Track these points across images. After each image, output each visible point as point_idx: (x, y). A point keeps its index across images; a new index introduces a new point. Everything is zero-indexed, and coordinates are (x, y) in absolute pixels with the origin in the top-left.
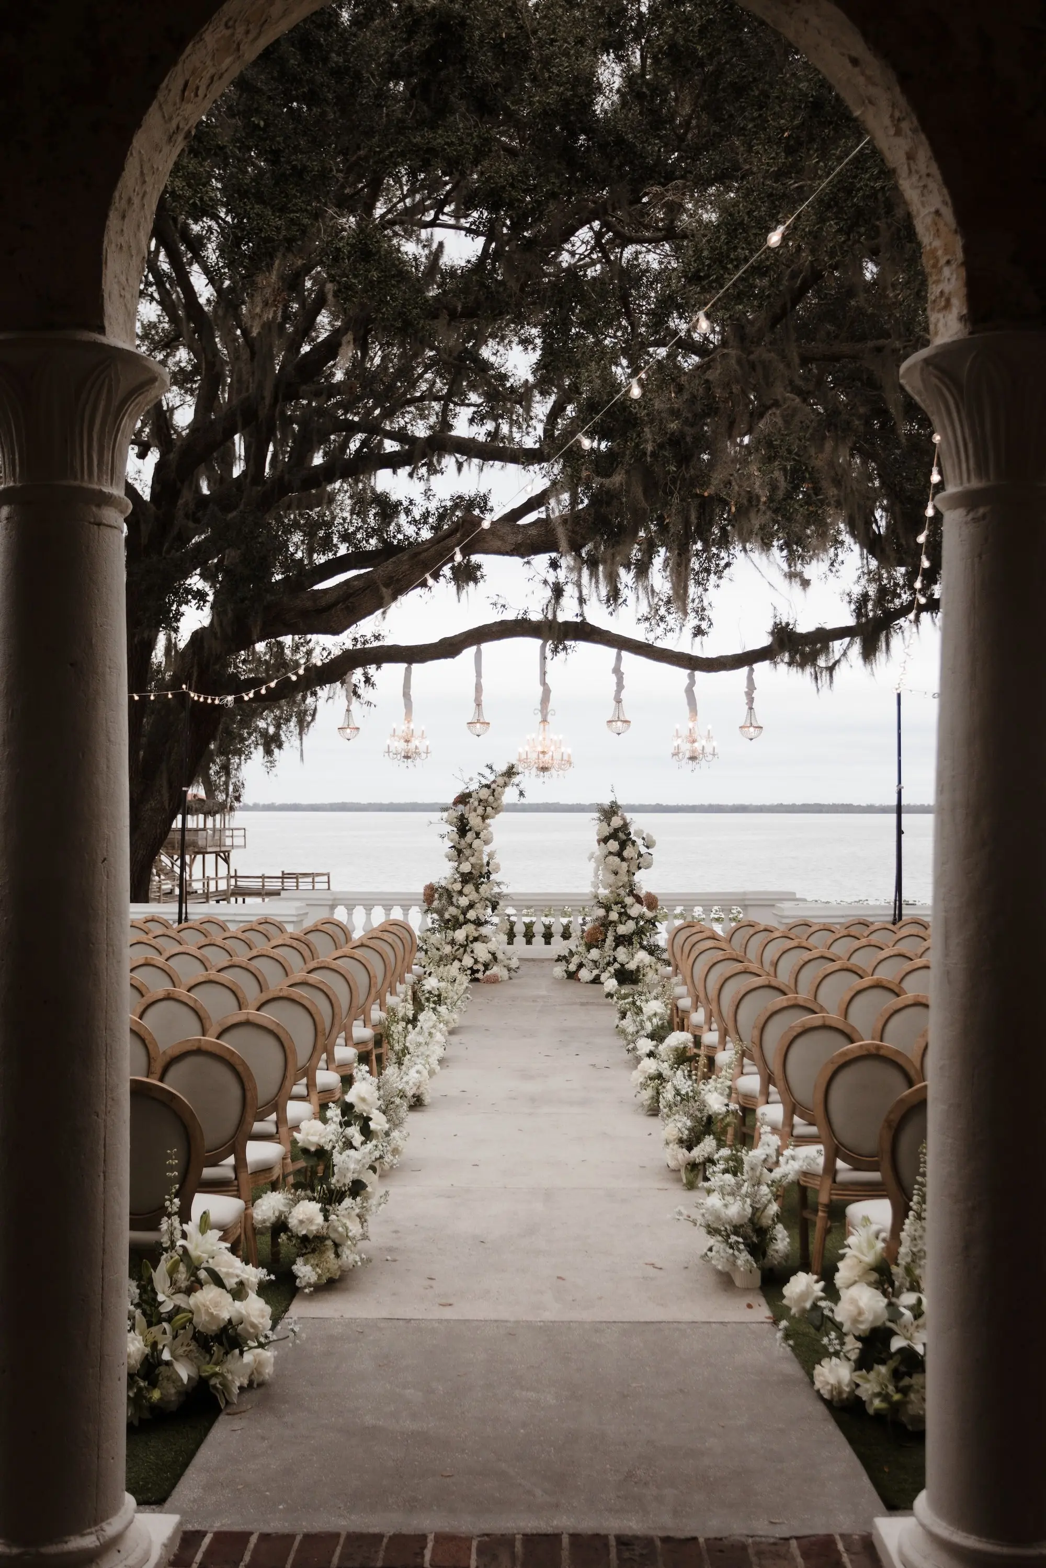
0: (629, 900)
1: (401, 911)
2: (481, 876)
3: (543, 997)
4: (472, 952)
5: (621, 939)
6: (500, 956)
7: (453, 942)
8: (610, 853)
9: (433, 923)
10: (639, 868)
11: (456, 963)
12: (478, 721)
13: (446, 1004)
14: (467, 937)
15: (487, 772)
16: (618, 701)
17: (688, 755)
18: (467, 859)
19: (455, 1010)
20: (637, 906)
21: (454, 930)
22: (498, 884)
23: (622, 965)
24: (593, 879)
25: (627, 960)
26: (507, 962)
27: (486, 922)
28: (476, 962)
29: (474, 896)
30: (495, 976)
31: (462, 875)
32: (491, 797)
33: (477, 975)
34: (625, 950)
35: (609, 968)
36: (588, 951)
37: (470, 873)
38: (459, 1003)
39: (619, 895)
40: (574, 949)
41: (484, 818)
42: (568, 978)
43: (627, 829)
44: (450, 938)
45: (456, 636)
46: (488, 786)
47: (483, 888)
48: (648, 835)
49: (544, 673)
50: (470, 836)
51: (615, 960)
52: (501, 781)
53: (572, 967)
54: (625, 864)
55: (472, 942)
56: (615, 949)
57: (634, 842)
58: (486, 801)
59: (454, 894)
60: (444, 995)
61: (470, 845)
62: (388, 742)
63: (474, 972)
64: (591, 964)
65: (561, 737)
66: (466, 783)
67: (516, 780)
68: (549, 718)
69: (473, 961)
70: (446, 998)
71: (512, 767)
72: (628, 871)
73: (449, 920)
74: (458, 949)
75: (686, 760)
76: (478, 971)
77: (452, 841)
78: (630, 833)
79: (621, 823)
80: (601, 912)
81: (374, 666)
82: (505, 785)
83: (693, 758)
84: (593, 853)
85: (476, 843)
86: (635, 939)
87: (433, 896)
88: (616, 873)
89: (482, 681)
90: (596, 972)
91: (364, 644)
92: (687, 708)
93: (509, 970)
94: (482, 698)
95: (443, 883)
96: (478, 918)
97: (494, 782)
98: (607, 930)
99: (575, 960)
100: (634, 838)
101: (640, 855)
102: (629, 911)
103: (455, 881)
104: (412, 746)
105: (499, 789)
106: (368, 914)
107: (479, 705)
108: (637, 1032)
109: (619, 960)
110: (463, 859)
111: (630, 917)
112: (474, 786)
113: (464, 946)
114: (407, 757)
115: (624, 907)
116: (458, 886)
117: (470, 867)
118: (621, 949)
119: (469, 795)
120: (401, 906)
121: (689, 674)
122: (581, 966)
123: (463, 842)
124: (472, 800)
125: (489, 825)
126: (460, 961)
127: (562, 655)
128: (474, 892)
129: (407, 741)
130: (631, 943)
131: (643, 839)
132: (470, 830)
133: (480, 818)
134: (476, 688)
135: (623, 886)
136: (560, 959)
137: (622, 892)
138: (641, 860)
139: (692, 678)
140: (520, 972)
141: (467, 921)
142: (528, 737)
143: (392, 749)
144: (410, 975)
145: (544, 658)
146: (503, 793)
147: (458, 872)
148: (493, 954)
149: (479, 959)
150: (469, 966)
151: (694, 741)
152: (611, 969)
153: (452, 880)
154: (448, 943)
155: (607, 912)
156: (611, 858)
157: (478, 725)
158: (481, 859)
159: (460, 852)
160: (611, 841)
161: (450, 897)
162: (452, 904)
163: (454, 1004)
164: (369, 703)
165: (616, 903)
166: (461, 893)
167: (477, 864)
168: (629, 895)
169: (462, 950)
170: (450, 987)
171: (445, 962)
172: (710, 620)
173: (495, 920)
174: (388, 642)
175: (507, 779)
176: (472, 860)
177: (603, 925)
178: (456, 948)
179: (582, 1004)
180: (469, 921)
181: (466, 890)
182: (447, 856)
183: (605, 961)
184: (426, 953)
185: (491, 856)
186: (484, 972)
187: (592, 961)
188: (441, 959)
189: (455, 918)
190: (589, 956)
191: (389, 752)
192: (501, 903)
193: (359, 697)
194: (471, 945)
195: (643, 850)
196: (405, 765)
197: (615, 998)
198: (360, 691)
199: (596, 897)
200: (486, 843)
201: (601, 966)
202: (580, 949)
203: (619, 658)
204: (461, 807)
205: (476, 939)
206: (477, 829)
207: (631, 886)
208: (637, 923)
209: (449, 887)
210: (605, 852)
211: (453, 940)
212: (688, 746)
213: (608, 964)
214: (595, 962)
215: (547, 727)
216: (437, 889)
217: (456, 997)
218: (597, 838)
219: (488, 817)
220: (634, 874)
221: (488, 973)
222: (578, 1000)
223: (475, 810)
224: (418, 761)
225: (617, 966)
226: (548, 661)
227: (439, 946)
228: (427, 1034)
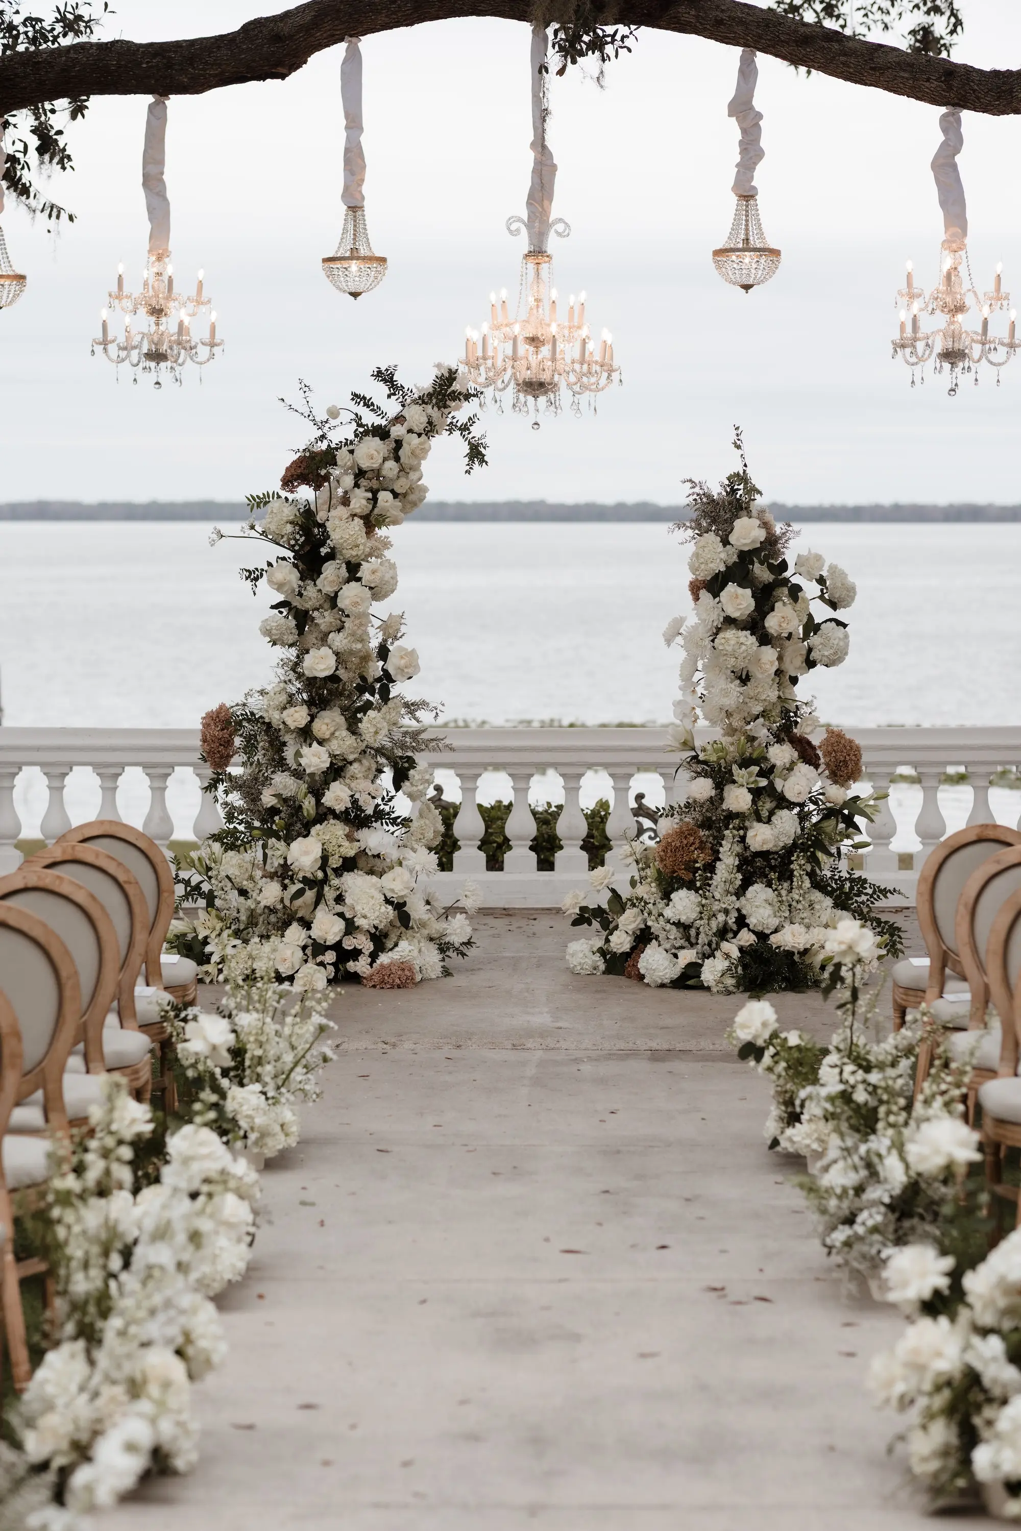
0: (781, 754)
1: (147, 781)
2: (364, 686)
3: (543, 1033)
4: (339, 899)
5: (759, 862)
6: (417, 910)
7: (284, 873)
8: (729, 621)
9: (230, 818)
10: (811, 664)
11: (295, 933)
12: (354, 255)
13: (258, 1078)
14: (325, 858)
15: (378, 392)
16: (747, 196)
17: (938, 348)
18: (324, 639)
19: (286, 1096)
20: (803, 769)
21: (289, 840)
22: (412, 708)
23: (762, 936)
24: (679, 695)
25: (774, 922)
26: (436, 927)
27: (379, 815)
28: (351, 927)
29: (344, 743)
30: (404, 967)
31: (311, 683)
32: (391, 464)
33: (351, 966)
34: (769, 893)
35: (725, 946)
36: (666, 896)
37: (334, 678)
38: (298, 1075)
39: (752, 739)
40: (625, 892)
41: (371, 522)
42: (607, 971)
43: (776, 553)
44: (275, 863)
45: (287, 15)
46: (381, 433)
47: (370, 722)
48: (833, 569)
49: (541, 115)
50: (331, 572)
51: (742, 921)
52: (417, 416)
53: (621, 942)
54: (769, 654)
55: (338, 872)
56: (740, 892)
57: (795, 591)
58: (377, 473)
59: (287, 738)
60: (253, 1051)
61: (333, 600)
62: (105, 314)
63: (345, 955)
64: (674, 932)
65: (583, 297)
66: (321, 425)
67: (462, 413)
68: (552, 244)
69: (340, 925)
70: (260, 1061)
71: (449, 378)
72: (779, 673)
73: (273, 811)
74: (299, 893)
75: (933, 361)
76: (355, 954)
77: (279, 587)
78: (784, 566)
79: (761, 535)
80: (703, 788)
81: (62, 103)
82: (430, 429)
83: (952, 356)
84: (680, 621)
85: (350, 594)
86: (799, 865)
87: (229, 743)
88: (744, 679)
89: (364, 139)
90: (688, 956)
91: (33, 41)
92: (939, 214)
93: (444, 948)
94: (366, 189)
95: (256, 704)
96: (355, 802)
97: (399, 419)
98: (719, 839)
99: (629, 921)
100: (795, 580)
101: (812, 627)
102: (779, 784)
103: (291, 701)
104: (169, 325)
105: (414, 440)
106: (56, 790)
107: (355, 208)
108: (859, 1190)
109: (752, 921)
110: (311, 637)
111: (783, 802)
112: (343, 432)
113: (316, 884)
114: (157, 356)
115: (767, 772)
116: (298, 716)
117: (332, 661)
118: (758, 893)
119: (329, 457)
120: (146, 766)
121: (944, 118)
122: (644, 937)
123: (311, 591)
124: (336, 472)
125: (386, 544)
126: (307, 924)
127: (590, 61)
128: (345, 733)
129: (157, 312)
130: (786, 875)
131: (821, 581)
132: (331, 556)
133: (358, 522)
134: (348, 161)
135: (764, 714)
136: (584, 917)
137: (761, 730)
138: (814, 640)
139: (951, 128)
140: (472, 952)
141: (324, 815)
142: (493, 298)
143: (116, 333)
144: (151, 990)
145: (542, 69)
146: (425, 451)
147: (300, 676)
148: (400, 907)
149: (359, 922)
150: (332, 940)
151: (959, 308)
152: (731, 948)
153: (283, 698)
154: (272, 876)
155: (719, 786)
156: (731, 636)
157: (354, 266)
158: (363, 639)
159: (302, 618)
160: (731, 588)
161: (277, 745)
162: (280, 764)
163: (283, 1079)
164: (54, 211)
165: (745, 763)
166: (306, 734)
167: (351, 652)
168: (779, 741)
169: (310, 895)
170: (271, 1027)
171: (261, 929)
172: (953, 14)
173: (402, 806)
174: (102, 34)
175: (435, 413)
176: (338, 640)
177: (706, 824)
178: (293, 889)
179: (656, 1056)
180: (331, 812)
181: (321, 727)
182: (267, 632)
183: (714, 924)
184: (210, 904)
185: (391, 630)
186: (374, 956)
187: (678, 924)
188: (252, 920)
189: (292, 805)
190: (668, 912)
191: (105, 343)
192: (422, 760)
193: (24, 191)
194: (335, 882)
195: (821, 612)
196: (152, 377)
197: (767, 1060)
198: (26, 176)
199: (687, 745)
200: (377, 592)
201: (703, 939)
202: (641, 891)
203: (747, 73)
204: (305, 493)
205: (349, 865)
206: (350, 554)
207: (785, 713)
208: (803, 817)
209: (275, 717)
210: (716, 618)
211: (285, 866)
212: (941, 320)
213: (723, 933)
214: (684, 927)
215: (544, 267)
216: (239, 723)
217: (289, 1058)
218: (690, 577)
219: (382, 521)
220: (794, 681)
221: (384, 959)
222: (642, 1043)
223: (345, 501)
224: (189, 369)
225: (746, 938)
226: (551, 78)
227: (246, 884)
228: (181, 1238)
